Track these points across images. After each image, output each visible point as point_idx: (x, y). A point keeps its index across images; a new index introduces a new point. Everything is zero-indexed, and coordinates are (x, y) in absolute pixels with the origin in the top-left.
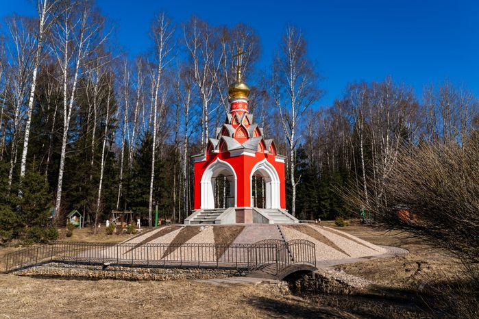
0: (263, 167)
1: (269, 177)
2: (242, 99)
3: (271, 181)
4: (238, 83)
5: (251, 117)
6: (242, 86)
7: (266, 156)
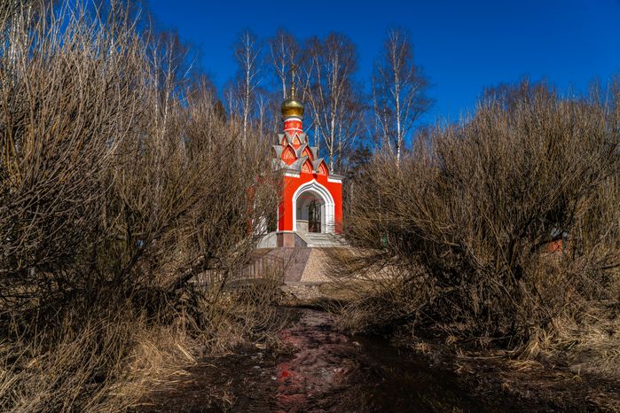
0: (312, 189)
1: (322, 199)
2: (294, 118)
3: (324, 203)
4: (290, 100)
5: (302, 136)
6: (294, 103)
7: (315, 176)
